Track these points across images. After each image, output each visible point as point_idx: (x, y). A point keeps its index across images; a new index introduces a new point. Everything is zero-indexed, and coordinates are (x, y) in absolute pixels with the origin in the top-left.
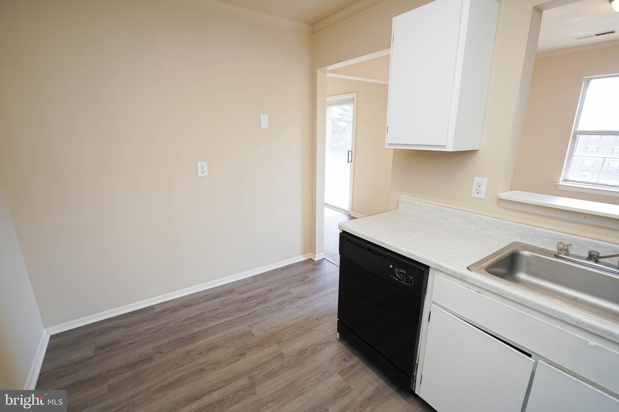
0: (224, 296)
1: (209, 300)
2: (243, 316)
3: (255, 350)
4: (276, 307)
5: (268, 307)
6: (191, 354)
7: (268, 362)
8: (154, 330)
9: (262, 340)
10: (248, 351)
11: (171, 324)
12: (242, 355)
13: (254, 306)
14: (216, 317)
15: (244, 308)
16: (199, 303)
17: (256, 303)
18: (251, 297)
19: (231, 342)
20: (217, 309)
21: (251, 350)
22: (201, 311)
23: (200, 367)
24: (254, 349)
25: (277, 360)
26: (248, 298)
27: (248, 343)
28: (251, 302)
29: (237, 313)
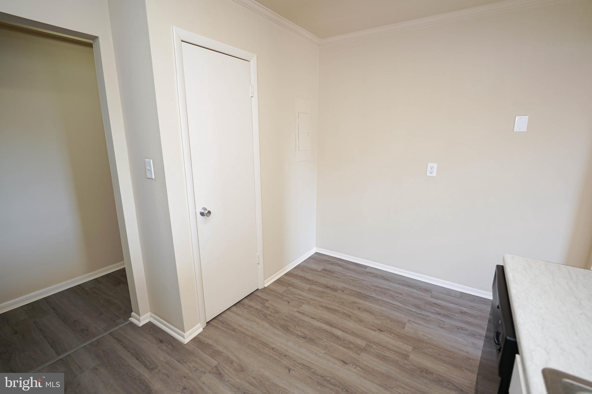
0: (417, 290)
1: (403, 285)
2: (413, 312)
3: (392, 336)
4: (450, 327)
5: (443, 321)
6: (355, 304)
7: (391, 350)
8: (354, 279)
9: (406, 335)
10: (387, 332)
11: (365, 282)
12: (381, 330)
13: (431, 312)
14: (394, 298)
15: (422, 307)
16: (395, 282)
17: (436, 312)
18: (439, 305)
19: (384, 318)
20: (401, 294)
21: (389, 333)
22: (389, 288)
23: (350, 314)
24: (392, 334)
25: (399, 355)
26: (434, 304)
27: (393, 328)
28: (433, 308)
29: (412, 307)
